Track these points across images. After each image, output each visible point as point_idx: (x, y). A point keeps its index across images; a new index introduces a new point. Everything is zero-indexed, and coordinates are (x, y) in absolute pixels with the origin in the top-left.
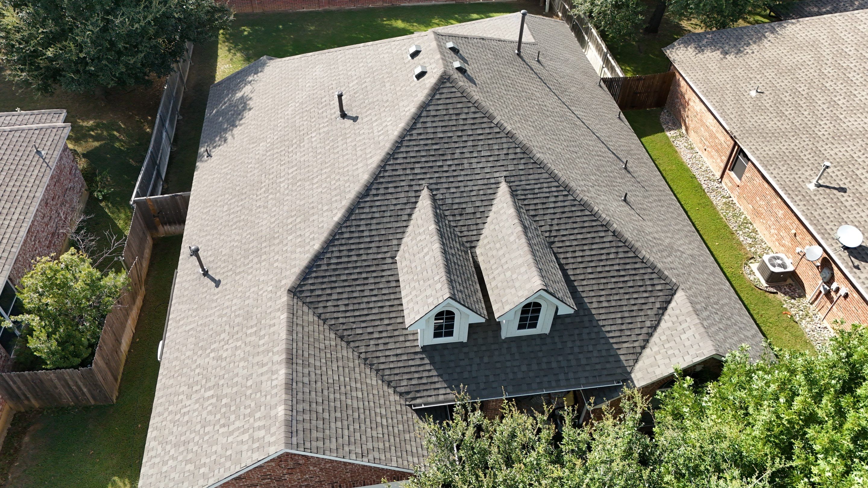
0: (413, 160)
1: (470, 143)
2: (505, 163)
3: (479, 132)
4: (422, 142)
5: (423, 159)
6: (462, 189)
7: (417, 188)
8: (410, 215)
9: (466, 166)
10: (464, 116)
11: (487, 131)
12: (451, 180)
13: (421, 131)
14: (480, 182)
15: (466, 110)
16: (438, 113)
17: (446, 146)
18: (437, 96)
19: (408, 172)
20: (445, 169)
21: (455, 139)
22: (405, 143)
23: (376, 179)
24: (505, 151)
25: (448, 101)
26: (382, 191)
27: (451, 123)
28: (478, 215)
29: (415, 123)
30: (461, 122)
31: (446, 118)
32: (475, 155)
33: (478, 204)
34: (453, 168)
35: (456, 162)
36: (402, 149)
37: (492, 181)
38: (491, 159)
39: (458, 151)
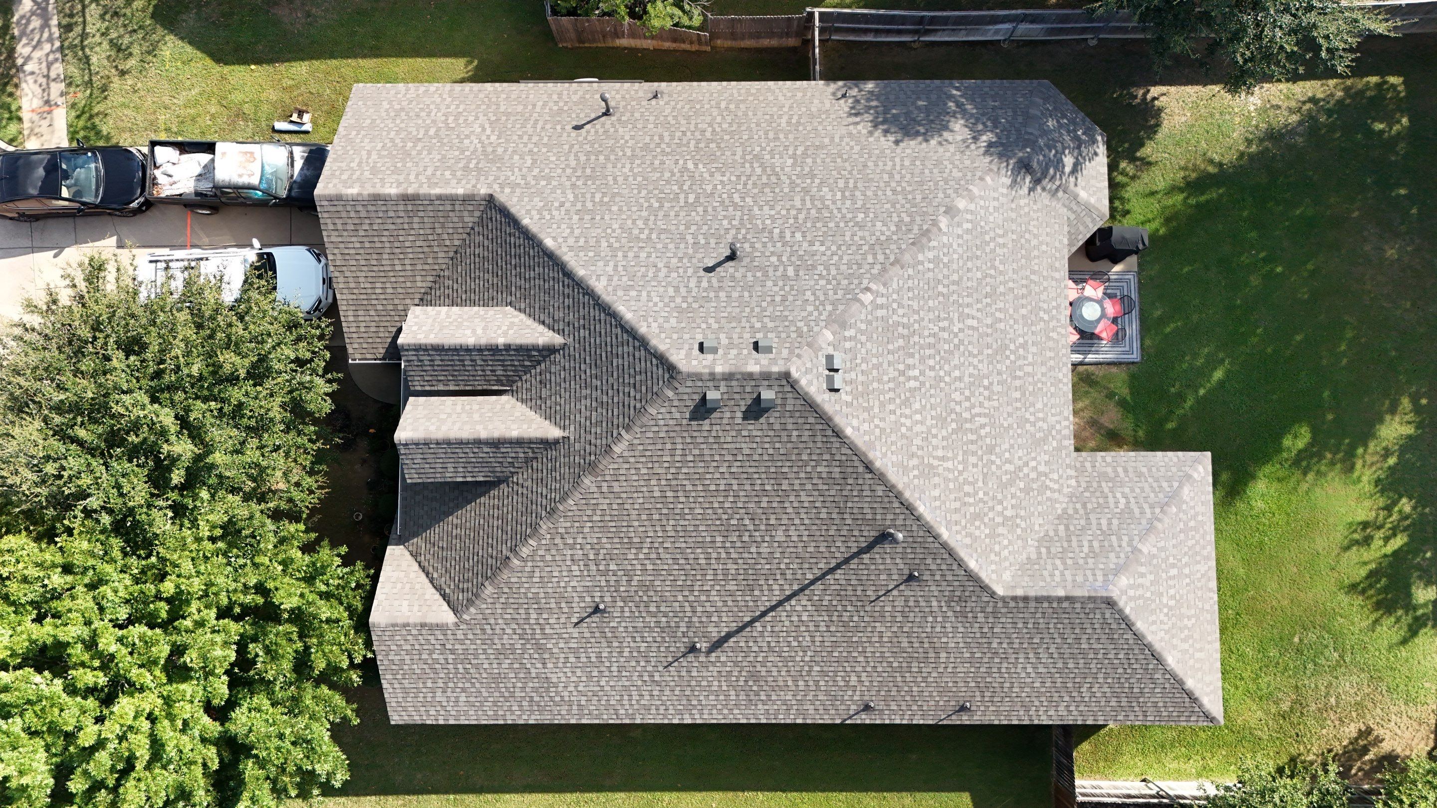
0: (592, 328)
1: (605, 399)
2: (582, 440)
3: (616, 410)
4: (609, 339)
5: (592, 340)
6: (563, 385)
7: (566, 332)
8: (543, 323)
9: (584, 391)
10: (632, 394)
11: (615, 422)
12: (572, 373)
13: (620, 339)
14: (568, 406)
15: (638, 397)
16: (637, 361)
17: (604, 369)
18: (654, 361)
19: (582, 322)
20: (583, 366)
21: (611, 380)
22: (608, 318)
23: (578, 284)
24: (593, 441)
25: (649, 374)
26: (566, 291)
27: (626, 376)
28: (539, 402)
29: (627, 332)
30: (627, 390)
31: (632, 371)
32: (594, 404)
33: (548, 402)
34: (583, 377)
35: (589, 380)
36: (602, 315)
37: (567, 422)
38: (588, 423)
39: (599, 383)
